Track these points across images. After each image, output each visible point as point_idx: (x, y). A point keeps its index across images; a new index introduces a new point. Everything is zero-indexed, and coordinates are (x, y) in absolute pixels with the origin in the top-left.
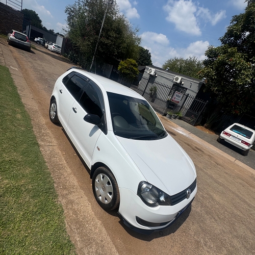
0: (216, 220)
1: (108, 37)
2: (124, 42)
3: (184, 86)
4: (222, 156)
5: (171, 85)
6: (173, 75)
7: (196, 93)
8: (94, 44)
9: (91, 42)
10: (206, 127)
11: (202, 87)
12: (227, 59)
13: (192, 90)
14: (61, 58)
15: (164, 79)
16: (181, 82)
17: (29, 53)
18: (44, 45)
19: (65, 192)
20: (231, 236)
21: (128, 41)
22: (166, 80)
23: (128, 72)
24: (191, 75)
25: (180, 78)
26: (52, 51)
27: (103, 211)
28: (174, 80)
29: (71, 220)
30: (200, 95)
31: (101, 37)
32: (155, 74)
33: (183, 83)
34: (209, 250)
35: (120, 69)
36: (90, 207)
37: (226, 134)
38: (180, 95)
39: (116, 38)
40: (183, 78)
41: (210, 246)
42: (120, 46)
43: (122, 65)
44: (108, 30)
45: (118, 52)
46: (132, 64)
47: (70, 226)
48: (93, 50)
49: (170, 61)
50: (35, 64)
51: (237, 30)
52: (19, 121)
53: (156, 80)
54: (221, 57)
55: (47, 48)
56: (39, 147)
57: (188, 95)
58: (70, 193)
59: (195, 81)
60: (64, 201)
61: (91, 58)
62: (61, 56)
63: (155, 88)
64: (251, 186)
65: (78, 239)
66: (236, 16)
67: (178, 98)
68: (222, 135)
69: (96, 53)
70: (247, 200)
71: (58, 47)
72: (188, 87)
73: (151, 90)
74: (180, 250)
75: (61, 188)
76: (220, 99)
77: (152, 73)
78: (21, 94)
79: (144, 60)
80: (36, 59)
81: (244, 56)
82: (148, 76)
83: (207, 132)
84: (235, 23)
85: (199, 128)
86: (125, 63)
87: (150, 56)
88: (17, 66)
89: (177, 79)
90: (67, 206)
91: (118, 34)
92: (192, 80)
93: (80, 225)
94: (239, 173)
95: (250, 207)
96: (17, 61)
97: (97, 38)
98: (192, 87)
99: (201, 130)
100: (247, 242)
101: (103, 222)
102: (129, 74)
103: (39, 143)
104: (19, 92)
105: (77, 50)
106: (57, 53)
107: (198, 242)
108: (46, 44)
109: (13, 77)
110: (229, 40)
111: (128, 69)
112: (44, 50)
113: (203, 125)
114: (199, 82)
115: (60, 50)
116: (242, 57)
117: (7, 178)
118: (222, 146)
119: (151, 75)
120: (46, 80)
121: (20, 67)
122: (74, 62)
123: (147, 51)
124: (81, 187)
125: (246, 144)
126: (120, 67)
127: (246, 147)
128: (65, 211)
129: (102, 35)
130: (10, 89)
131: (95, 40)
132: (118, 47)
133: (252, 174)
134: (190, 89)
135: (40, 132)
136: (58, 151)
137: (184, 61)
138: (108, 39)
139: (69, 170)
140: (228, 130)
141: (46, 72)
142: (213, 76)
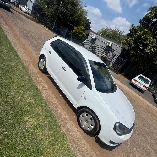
0: (138, 135)
1: (66, 8)
2: (76, 13)
3: (113, 48)
4: (133, 94)
5: (105, 46)
6: (107, 40)
7: (119, 53)
8: (56, 12)
9: (54, 10)
10: (123, 75)
11: (124, 50)
12: (142, 36)
13: (118, 51)
14: (31, 18)
15: (101, 42)
16: (111, 45)
17: (9, 12)
18: (18, 6)
19: (64, 123)
20: (146, 144)
21: (79, 12)
22: (102, 43)
23: (79, 35)
24: (115, 40)
25: (111, 43)
26: (24, 12)
27: (85, 134)
28: (107, 44)
29: (72, 142)
30: (122, 55)
31: (61, 7)
32: (96, 38)
33: (112, 46)
34: (138, 153)
35: (74, 33)
36: (78, 132)
37: (135, 80)
38: (111, 54)
39: (71, 9)
40: (113, 43)
41: (138, 150)
42: (74, 16)
43: (75, 30)
44: (67, 3)
45: (72, 20)
46: (82, 30)
47: (72, 146)
48: (55, 16)
49: (103, 29)
50: (16, 23)
51: (151, 17)
52: (23, 71)
53: (96, 42)
54: (139, 34)
55: (20, 9)
56: (39, 91)
57: (115, 54)
58: (66, 123)
59: (120, 46)
60: (65, 130)
61: (53, 21)
62: (32, 17)
63: (95, 47)
64: (148, 112)
65: (79, 154)
66: (151, 7)
67: (109, 56)
68: (133, 81)
69: (57, 18)
70: (149, 121)
71: (29, 9)
72: (115, 50)
73: (92, 49)
74: (126, 154)
75: (60, 121)
76: (134, 59)
77: (94, 37)
78: (15, 49)
79: (86, 26)
80: (16, 18)
81: (153, 34)
82: (91, 39)
83: (124, 78)
84: (150, 11)
85: (119, 75)
86: (78, 28)
87: (90, 24)
88: (5, 24)
89: (109, 43)
90: (67, 133)
91: (73, 7)
92: (118, 45)
93: (77, 145)
94: (142, 104)
95: (151, 125)
96: (3, 19)
97: (58, 8)
98: (118, 49)
99: (120, 77)
100: (153, 146)
101: (87, 141)
102: (80, 36)
103: (39, 88)
104: (13, 47)
105: (43, 14)
106: (28, 14)
107: (133, 149)
108: (20, 6)
109: (6, 33)
110: (145, 22)
111: (79, 33)
112: (19, 10)
113: (121, 73)
114: (122, 47)
115: (30, 12)
116: (151, 35)
117: (31, 117)
118: (132, 87)
119: (93, 39)
120: (27, 36)
121: (7, 25)
122: (40, 22)
123: (89, 20)
124: (70, 119)
125: (145, 87)
126: (74, 31)
127: (145, 89)
128: (67, 137)
129: (62, 5)
130: (8, 44)
131: (57, 9)
132: (73, 16)
133: (148, 105)
134: (116, 50)
135: (36, 79)
136: (50, 93)
137: (111, 30)
138: (66, 9)
139: (60, 107)
140: (136, 78)
141: (25, 30)
142: (132, 44)
